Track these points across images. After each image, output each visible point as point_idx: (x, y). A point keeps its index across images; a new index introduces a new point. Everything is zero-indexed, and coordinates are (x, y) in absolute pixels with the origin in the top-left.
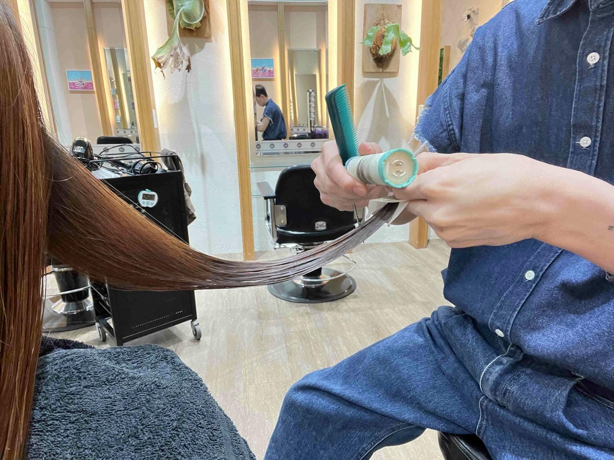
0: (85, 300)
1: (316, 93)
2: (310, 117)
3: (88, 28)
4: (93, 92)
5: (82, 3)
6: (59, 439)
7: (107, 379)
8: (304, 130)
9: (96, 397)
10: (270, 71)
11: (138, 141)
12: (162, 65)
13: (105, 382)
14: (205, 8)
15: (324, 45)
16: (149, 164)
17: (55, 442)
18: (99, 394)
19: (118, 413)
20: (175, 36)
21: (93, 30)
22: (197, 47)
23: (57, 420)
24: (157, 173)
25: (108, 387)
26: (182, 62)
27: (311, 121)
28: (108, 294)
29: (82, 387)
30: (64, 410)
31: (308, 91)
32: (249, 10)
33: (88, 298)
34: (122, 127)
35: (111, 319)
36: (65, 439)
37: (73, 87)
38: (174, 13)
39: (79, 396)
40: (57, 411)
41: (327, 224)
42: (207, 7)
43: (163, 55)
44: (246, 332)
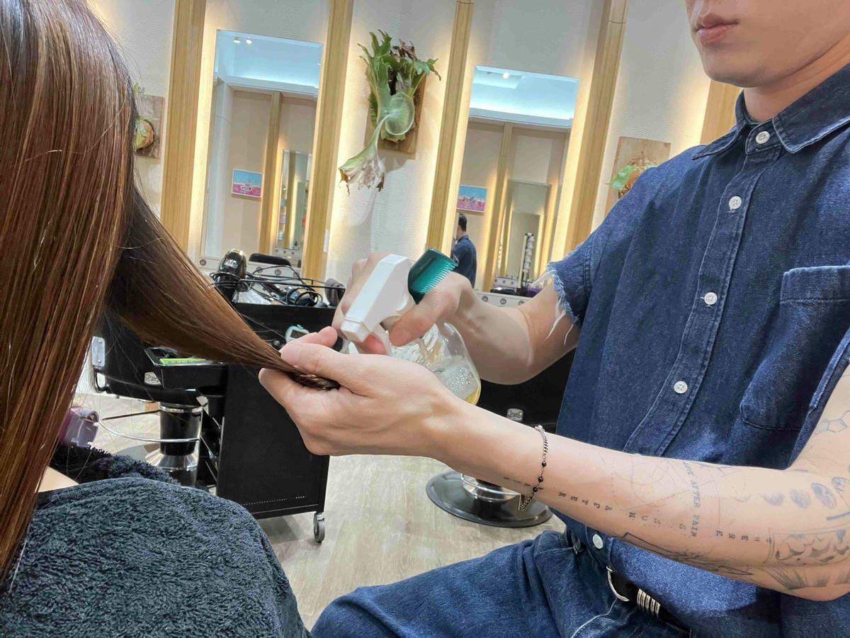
0: (187, 457)
1: (536, 239)
2: (523, 268)
3: (271, 125)
4: (258, 200)
5: (271, 95)
6: (80, 589)
7: (166, 530)
8: (512, 283)
9: (144, 548)
10: (480, 203)
11: (299, 265)
12: (349, 178)
13: (162, 532)
14: (415, 119)
15: (557, 181)
16: (308, 295)
17: (73, 591)
18: (149, 544)
19: (164, 576)
20: (372, 147)
21: (276, 127)
22: (395, 163)
23: (85, 562)
24: (316, 306)
25: (164, 539)
26: (374, 178)
27: (523, 273)
28: (220, 454)
29: (130, 529)
30: (98, 551)
31: (526, 234)
32: (468, 128)
33: (192, 455)
34: (283, 246)
35: (215, 488)
36: (86, 591)
37: (237, 189)
38: (376, 121)
39: (122, 540)
40: (88, 551)
41: (524, 414)
42: (417, 119)
43: (353, 167)
44: (385, 547)
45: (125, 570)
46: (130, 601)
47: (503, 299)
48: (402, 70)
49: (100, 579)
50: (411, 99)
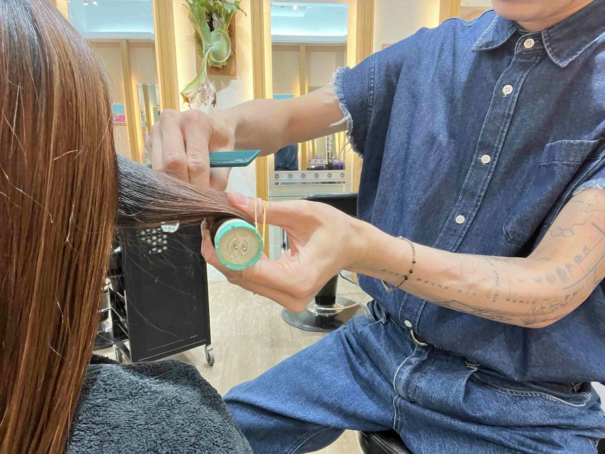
0: (104, 322)
2: (328, 149)
4: (125, 125)
5: (119, 43)
6: (83, 450)
7: (131, 393)
8: (322, 161)
9: (120, 410)
12: (190, 100)
13: (129, 396)
14: (232, 48)
17: (79, 452)
18: (123, 407)
19: (139, 427)
20: (203, 74)
21: (128, 67)
22: (222, 83)
23: (82, 431)
25: (131, 401)
26: (208, 97)
27: (328, 153)
28: (127, 317)
29: (107, 399)
30: (90, 421)
33: (108, 320)
35: (128, 341)
36: (88, 450)
38: (202, 53)
39: (104, 409)
40: (83, 422)
42: (234, 48)
43: (191, 90)
44: (258, 359)
45: (111, 429)
46: (120, 449)
47: (317, 174)
48: (216, 11)
49: (95, 439)
50: (226, 33)
